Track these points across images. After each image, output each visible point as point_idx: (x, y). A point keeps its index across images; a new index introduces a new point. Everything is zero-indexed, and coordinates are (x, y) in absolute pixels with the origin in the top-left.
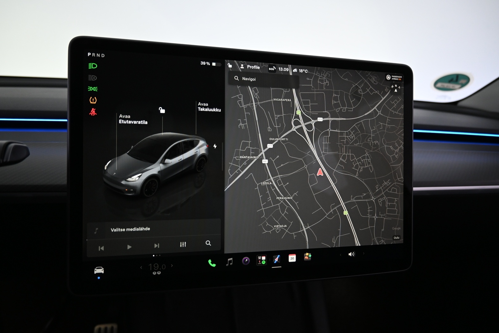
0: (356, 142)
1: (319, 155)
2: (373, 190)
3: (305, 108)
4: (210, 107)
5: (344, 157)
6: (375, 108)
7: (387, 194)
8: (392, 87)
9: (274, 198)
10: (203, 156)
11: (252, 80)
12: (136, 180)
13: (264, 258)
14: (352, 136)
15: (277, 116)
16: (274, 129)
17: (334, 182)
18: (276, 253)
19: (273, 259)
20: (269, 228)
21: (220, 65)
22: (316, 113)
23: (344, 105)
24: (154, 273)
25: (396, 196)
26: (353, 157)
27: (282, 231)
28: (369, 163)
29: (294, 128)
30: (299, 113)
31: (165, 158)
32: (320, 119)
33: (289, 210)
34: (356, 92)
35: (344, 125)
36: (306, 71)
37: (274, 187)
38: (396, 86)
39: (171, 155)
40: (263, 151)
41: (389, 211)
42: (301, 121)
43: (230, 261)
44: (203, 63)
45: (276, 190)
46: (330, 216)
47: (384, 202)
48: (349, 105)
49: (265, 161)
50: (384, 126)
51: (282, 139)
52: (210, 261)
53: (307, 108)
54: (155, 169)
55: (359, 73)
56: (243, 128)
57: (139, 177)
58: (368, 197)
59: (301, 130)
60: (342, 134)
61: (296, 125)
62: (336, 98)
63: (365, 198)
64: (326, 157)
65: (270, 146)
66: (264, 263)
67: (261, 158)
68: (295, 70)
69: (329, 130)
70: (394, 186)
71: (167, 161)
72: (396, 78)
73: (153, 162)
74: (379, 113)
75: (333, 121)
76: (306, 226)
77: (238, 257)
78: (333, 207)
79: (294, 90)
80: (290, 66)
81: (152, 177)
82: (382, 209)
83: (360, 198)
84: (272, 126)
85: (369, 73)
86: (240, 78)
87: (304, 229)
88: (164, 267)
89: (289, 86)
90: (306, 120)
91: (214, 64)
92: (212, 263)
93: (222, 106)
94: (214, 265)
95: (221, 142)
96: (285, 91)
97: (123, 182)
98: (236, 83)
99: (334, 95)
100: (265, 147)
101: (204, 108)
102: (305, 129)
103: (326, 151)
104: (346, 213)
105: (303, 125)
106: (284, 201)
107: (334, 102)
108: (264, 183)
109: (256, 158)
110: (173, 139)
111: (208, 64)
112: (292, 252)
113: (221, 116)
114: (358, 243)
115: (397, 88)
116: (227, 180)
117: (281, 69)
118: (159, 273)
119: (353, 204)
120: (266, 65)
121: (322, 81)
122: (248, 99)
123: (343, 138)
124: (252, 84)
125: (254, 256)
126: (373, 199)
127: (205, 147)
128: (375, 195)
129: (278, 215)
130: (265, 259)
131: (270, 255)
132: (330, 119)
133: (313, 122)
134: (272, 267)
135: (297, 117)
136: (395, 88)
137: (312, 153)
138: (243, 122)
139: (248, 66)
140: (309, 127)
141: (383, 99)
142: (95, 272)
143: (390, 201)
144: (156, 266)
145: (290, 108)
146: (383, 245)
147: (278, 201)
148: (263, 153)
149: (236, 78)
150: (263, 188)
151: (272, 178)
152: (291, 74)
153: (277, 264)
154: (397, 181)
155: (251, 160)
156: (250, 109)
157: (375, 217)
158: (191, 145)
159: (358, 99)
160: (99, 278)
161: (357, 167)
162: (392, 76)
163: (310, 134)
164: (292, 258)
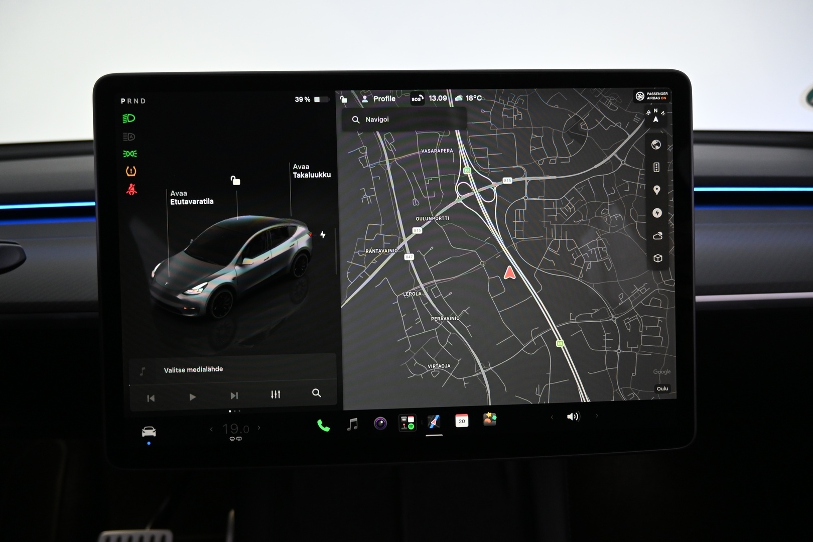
0: (577, 217)
1: (507, 242)
2: (614, 303)
3: (478, 161)
4: (312, 170)
5: (554, 246)
6: (614, 153)
7: (641, 310)
8: (649, 113)
9: (426, 318)
10: (303, 251)
11: (382, 120)
12: (200, 292)
13: (411, 419)
14: (570, 207)
15: (428, 180)
16: (424, 202)
17: (536, 288)
18: (433, 411)
19: (427, 422)
20: (418, 370)
21: (327, 99)
22: (501, 169)
23: (552, 153)
24: (232, 439)
25: (661, 313)
26: (571, 245)
27: (443, 374)
28: (604, 254)
29: (460, 199)
30: (467, 171)
31: (243, 256)
32: (508, 181)
33: (455, 338)
34: (576, 128)
35: (553, 189)
36: (479, 98)
37: (426, 300)
38: (656, 110)
39: (252, 252)
40: (406, 240)
41: (646, 340)
42: (472, 184)
43: (354, 424)
44: (299, 99)
45: (429, 305)
46: (530, 348)
47: (635, 324)
48: (563, 152)
49: (409, 257)
50: (633, 187)
51: (438, 217)
52: (320, 422)
53: (483, 163)
54: (228, 275)
55: (580, 93)
56: (370, 202)
57: (204, 287)
58: (604, 314)
59: (472, 201)
60: (549, 204)
61: (462, 193)
62: (536, 142)
63: (596, 316)
64: (520, 245)
65: (417, 231)
66: (411, 427)
67: (403, 252)
68: (459, 98)
69: (526, 198)
70: (656, 295)
71: (247, 261)
72: (656, 96)
73: (225, 263)
74: (623, 162)
75: (531, 182)
76: (485, 365)
77: (367, 416)
78: (535, 334)
79: (458, 133)
80: (449, 91)
81: (224, 287)
82: (631, 337)
83: (588, 318)
84: (418, 196)
85: (601, 91)
86: (362, 119)
87: (483, 372)
88: (246, 430)
89: (448, 127)
90: (480, 183)
91: (317, 99)
92: (324, 425)
93: (333, 169)
94: (327, 429)
95: (333, 228)
96: (441, 136)
97: (180, 297)
98: (354, 128)
99: (533, 136)
100: (408, 233)
101: (302, 173)
102: (480, 199)
103: (519, 235)
104: (560, 343)
105: (476, 192)
106: (445, 323)
107: (532, 148)
108: (409, 294)
109: (392, 253)
110: (252, 227)
111: (308, 99)
112: (461, 411)
113: (331, 186)
114: (584, 398)
115: (658, 115)
116: (344, 288)
117: (433, 98)
118: (239, 439)
119: (574, 327)
120: (406, 94)
121: (509, 113)
122: (376, 154)
123: (553, 212)
124: (383, 128)
125: (394, 415)
126: (614, 319)
127: (307, 237)
128: (618, 311)
129: (433, 347)
130: (413, 421)
131: (422, 415)
132: (527, 179)
133: (494, 186)
134: (427, 436)
135: (465, 178)
136: (653, 115)
137: (494, 240)
138: (370, 193)
139: (375, 98)
140: (487, 195)
141: (630, 137)
142: (143, 435)
143: (646, 321)
144: (234, 427)
145: (452, 164)
146: (635, 402)
147: (434, 324)
148: (405, 242)
149: (355, 119)
150: (407, 302)
151: (422, 286)
152: (451, 105)
153: (435, 430)
154: (662, 286)
155: (384, 256)
156: (380, 170)
157: (619, 351)
158: (284, 234)
159: (580, 140)
160: (149, 443)
161: (580, 262)
162: (648, 94)
163: (490, 208)
164: (462, 421)
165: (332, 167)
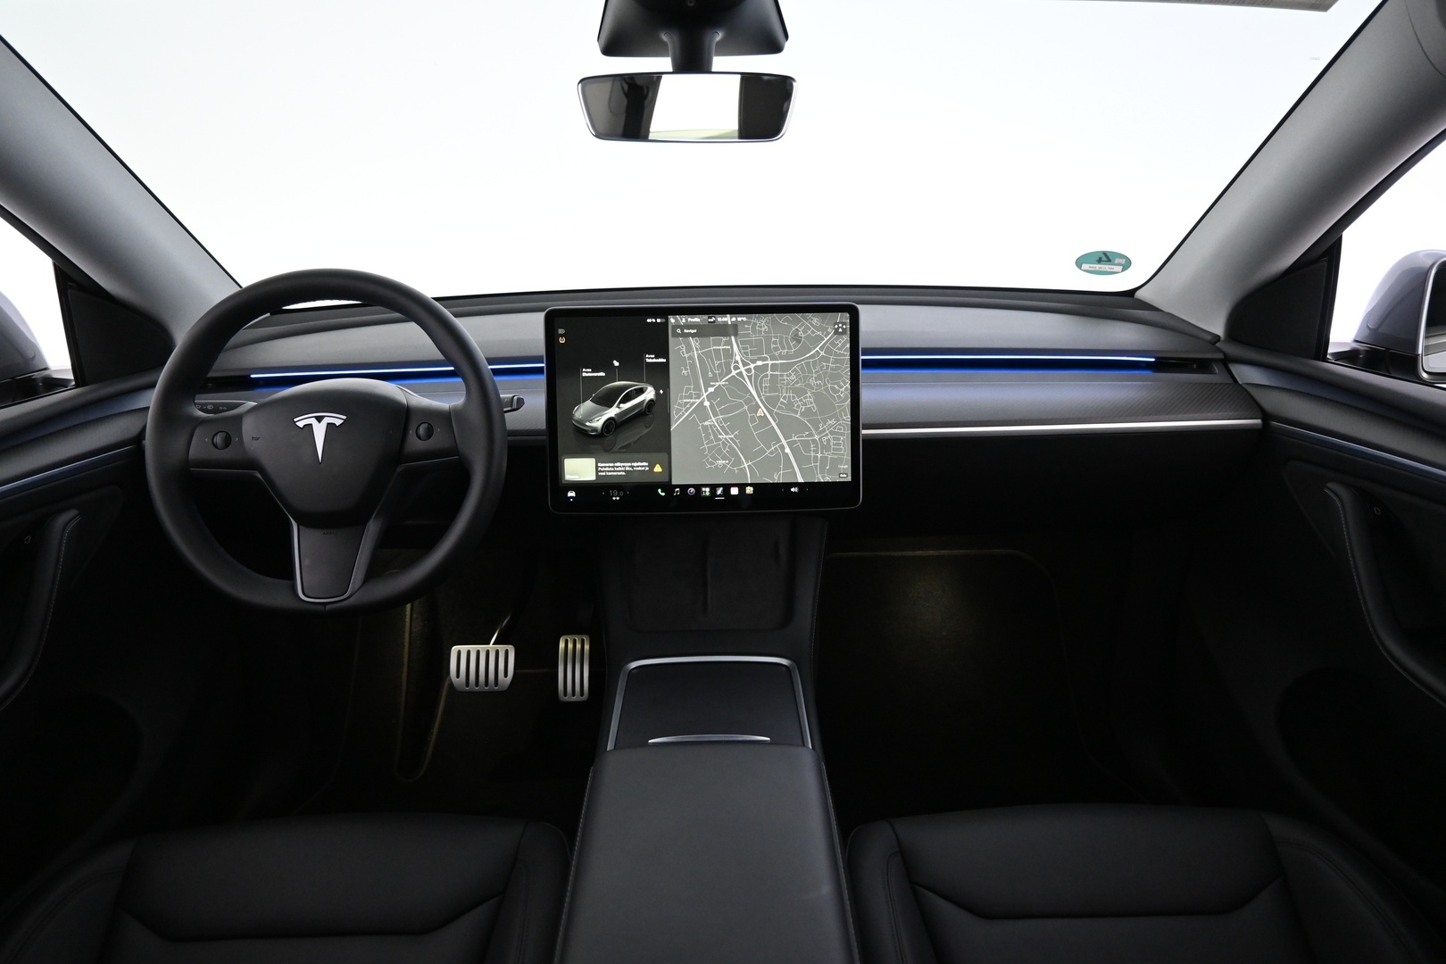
0: (797, 382)
1: (759, 396)
2: (817, 429)
3: (744, 353)
4: (656, 358)
5: (785, 398)
6: (817, 348)
7: (832, 433)
8: (836, 326)
9: (716, 436)
10: (651, 400)
11: (692, 331)
12: (598, 423)
13: (708, 490)
14: (793, 377)
15: (717, 363)
16: (714, 374)
17: (775, 421)
18: (719, 486)
19: (716, 491)
20: (712, 464)
21: (664, 320)
22: (755, 357)
23: (784, 348)
24: (614, 498)
25: (843, 434)
26: (794, 398)
27: (724, 466)
28: (811, 403)
29: (734, 373)
30: (738, 358)
31: (620, 403)
32: (759, 363)
33: (730, 447)
34: (797, 335)
35: (785, 367)
36: (744, 319)
37: (715, 427)
38: (840, 325)
39: (625, 400)
40: (705, 395)
41: (835, 449)
42: (741, 365)
43: (677, 491)
44: (649, 320)
45: (717, 430)
46: (772, 453)
47: (828, 441)
48: (789, 348)
49: (707, 404)
50: (828, 367)
51: (722, 383)
52: (659, 491)
53: (746, 354)
54: (613, 412)
55: (799, 316)
56: (686, 374)
57: (600, 419)
58: (811, 435)
59: (740, 374)
60: (782, 376)
61: (735, 370)
62: (775, 343)
63: (807, 436)
64: (766, 398)
65: (711, 390)
66: (708, 494)
67: (704, 400)
68: (734, 319)
69: (769, 372)
70: (840, 424)
71: (622, 405)
73: (610, 406)
74: (822, 353)
75: (772, 364)
76: (747, 462)
77: (684, 488)
78: (774, 445)
79: (733, 338)
80: (728, 316)
81: (610, 419)
82: (826, 448)
83: (803, 437)
84: (712, 371)
85: (810, 315)
86: (682, 331)
87: (746, 465)
88: (621, 494)
89: (726, 334)
90: (745, 364)
91: (659, 320)
92: (662, 492)
93: (667, 357)
94: (663, 494)
95: (666, 386)
96: (724, 339)
97: (588, 424)
98: (679, 335)
99: (773, 339)
100: (706, 391)
101: (650, 359)
102: (744, 373)
103: (765, 392)
104: (787, 450)
105: (742, 369)
106: (726, 439)
107: (773, 346)
108: (706, 423)
109: (698, 401)
110: (626, 387)
111: (654, 320)
112: (734, 485)
113: (667, 364)
114: (800, 480)
115: (842, 328)
116: (673, 421)
117: (719, 319)
118: (618, 498)
119: (795, 442)
120: (706, 317)
121: (760, 327)
122: (689, 349)
123: (784, 380)
124: (693, 335)
125: (698, 487)
126: (817, 437)
127: (653, 393)
128: (819, 434)
129: (719, 452)
131: (713, 487)
132: (770, 362)
133: (752, 366)
134: (716, 498)
135: (737, 362)
136: (839, 327)
137: (751, 395)
138: (686, 369)
139: (689, 319)
140: (748, 371)
141: (826, 339)
142: (569, 495)
143: (834, 439)
144: (615, 492)
145: (729, 354)
146: (828, 483)
147: (720, 439)
148: (705, 396)
149: (679, 331)
150: (705, 428)
151: (713, 419)
152: (730, 323)
153: (720, 496)
154: (843, 420)
155: (694, 403)
156: (691, 358)
157: (819, 455)
158: (641, 391)
159: (799, 341)
160: (571, 500)
161: (798, 407)
163: (750, 377)
164: (734, 491)
165: (666, 355)
